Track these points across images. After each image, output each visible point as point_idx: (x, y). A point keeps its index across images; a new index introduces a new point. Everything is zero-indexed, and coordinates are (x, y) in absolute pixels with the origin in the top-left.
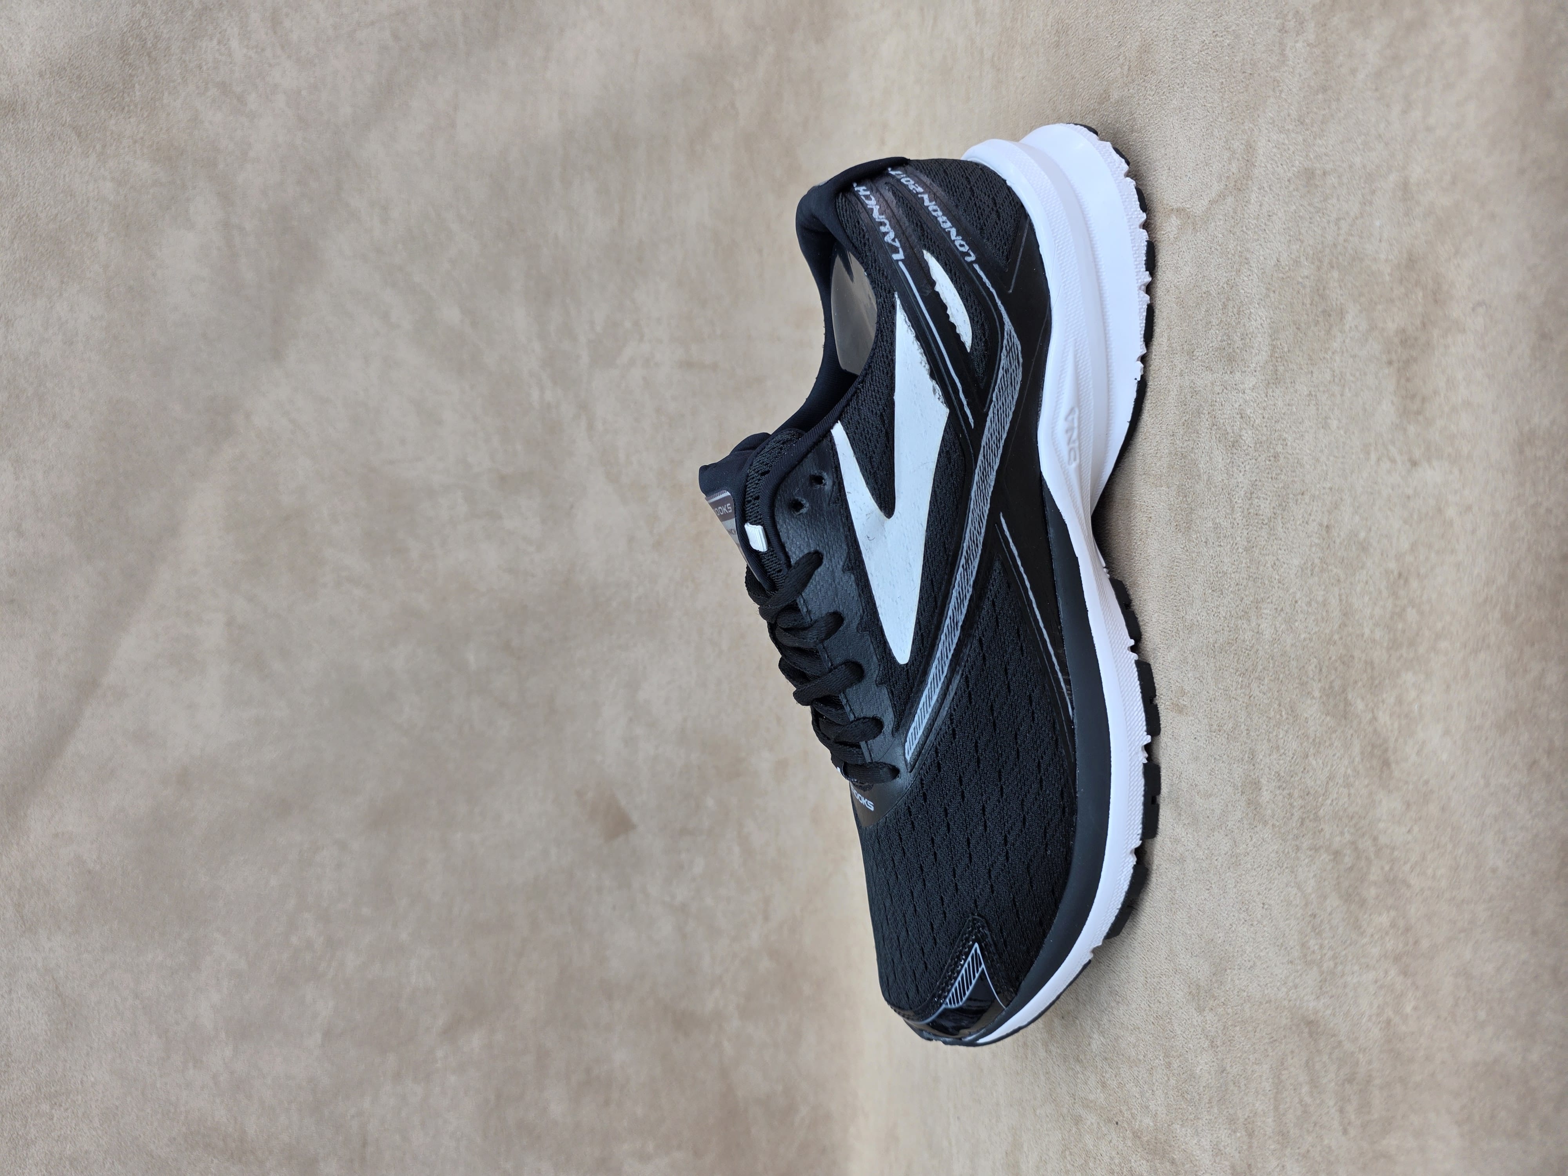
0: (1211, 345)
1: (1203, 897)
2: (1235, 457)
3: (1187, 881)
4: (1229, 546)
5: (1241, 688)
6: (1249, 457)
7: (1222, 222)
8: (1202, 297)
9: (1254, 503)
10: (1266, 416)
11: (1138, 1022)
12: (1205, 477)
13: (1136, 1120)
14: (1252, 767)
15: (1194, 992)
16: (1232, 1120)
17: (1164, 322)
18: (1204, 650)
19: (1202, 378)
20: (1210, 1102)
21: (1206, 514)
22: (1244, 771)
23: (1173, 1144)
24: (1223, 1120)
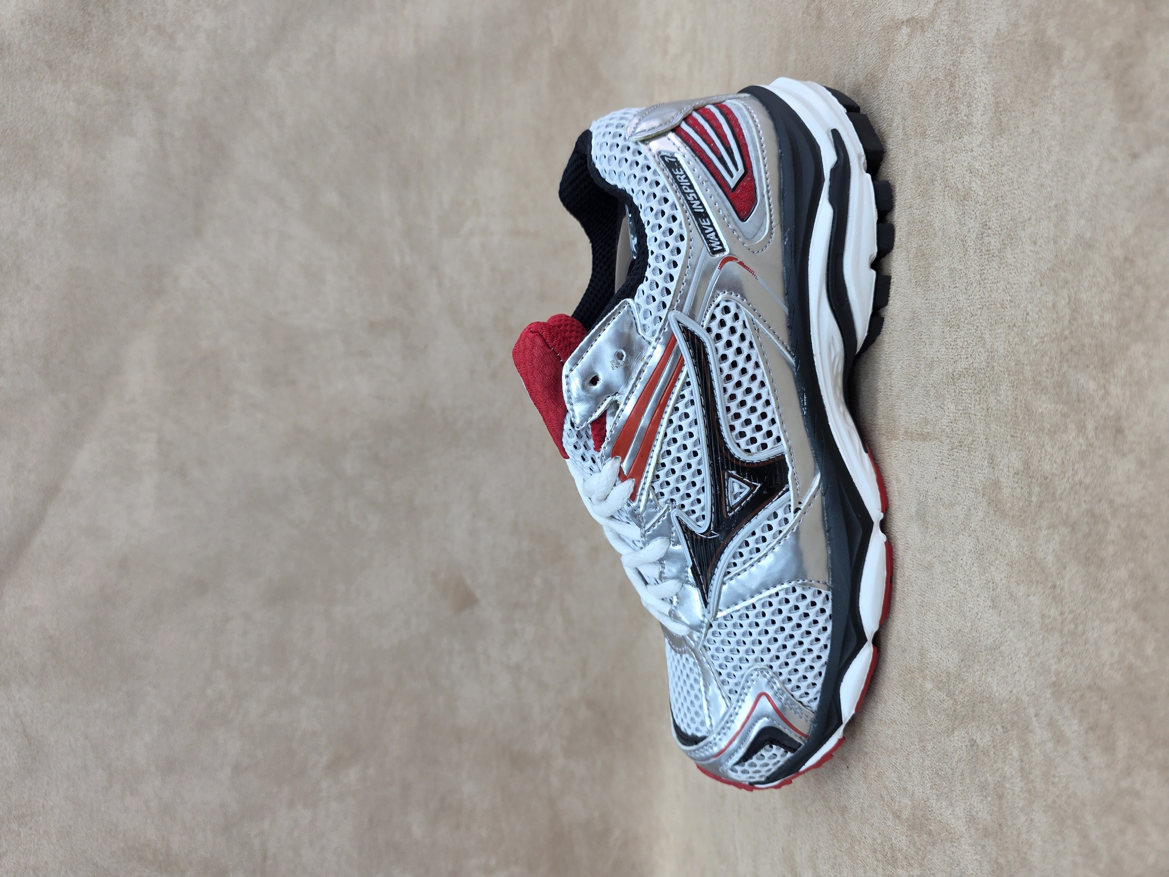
0: (941, 121)
1: (950, 595)
2: (967, 208)
3: (935, 584)
4: (965, 284)
5: (979, 404)
6: (978, 204)
7: (946, 16)
8: (931, 84)
9: (985, 241)
10: (993, 164)
11: (894, 716)
12: (940, 233)
13: (895, 803)
14: (991, 470)
15: (944, 680)
16: (983, 787)
17: (899, 116)
18: (944, 381)
19: (934, 151)
20: (962, 774)
21: (942, 264)
22: (985, 476)
23: (930, 817)
24: (975, 789)
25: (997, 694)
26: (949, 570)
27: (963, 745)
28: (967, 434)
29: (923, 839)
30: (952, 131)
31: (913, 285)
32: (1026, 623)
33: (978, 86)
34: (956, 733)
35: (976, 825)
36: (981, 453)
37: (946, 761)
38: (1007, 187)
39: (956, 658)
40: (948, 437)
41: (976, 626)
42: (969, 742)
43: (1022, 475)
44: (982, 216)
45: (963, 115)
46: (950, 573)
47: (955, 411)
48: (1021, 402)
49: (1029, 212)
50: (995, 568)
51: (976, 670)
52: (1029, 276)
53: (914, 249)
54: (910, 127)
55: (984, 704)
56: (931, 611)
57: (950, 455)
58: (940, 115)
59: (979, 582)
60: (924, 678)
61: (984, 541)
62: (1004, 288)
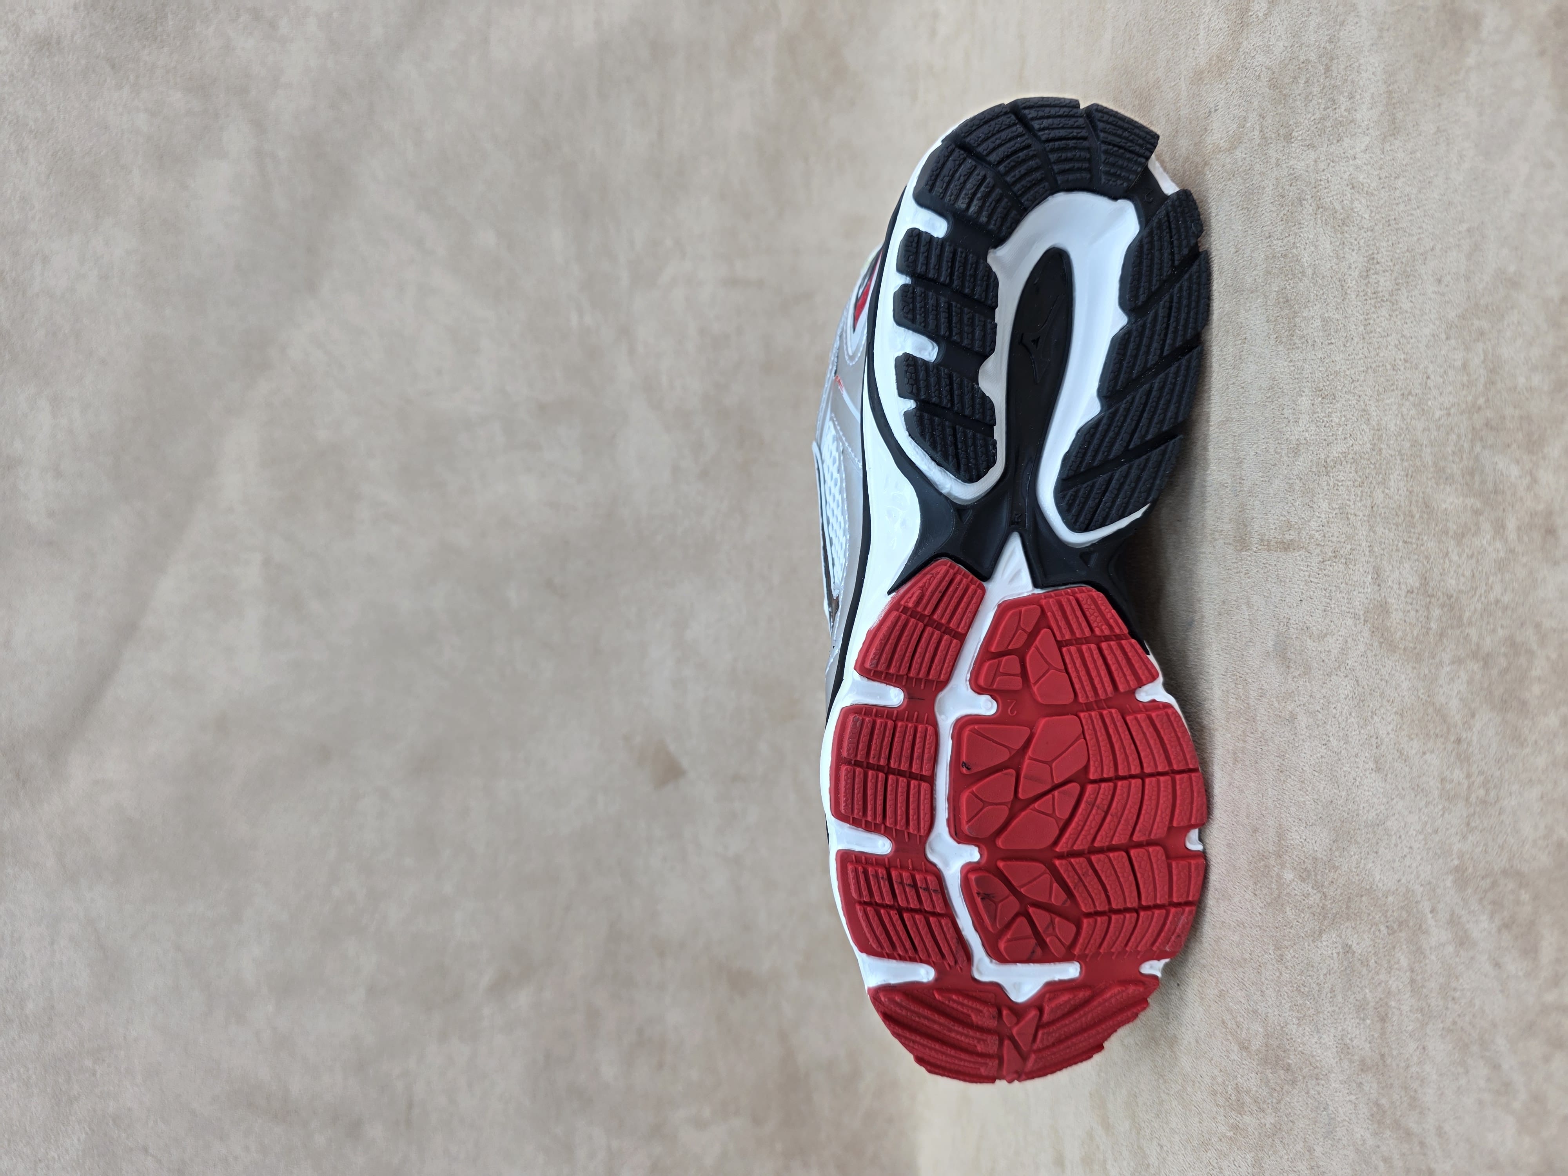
0: (1312, 119)
1: (1318, 755)
2: (1347, 235)
3: (1298, 742)
4: (1343, 339)
5: (1361, 500)
6: (1362, 231)
8: (1299, 68)
9: (1371, 280)
10: (1383, 175)
11: (1241, 916)
12: (1309, 272)
13: (1242, 1030)
14: (1376, 588)
15: (1310, 867)
16: (1361, 1007)
17: (1255, 113)
18: (1314, 469)
19: (1303, 160)
20: (1332, 991)
21: (1312, 314)
22: (1367, 596)
23: (1288, 1047)
24: (1350, 1009)
25: (1380, 885)
26: (1318, 722)
27: (1334, 952)
28: (1343, 540)
29: (1279, 1076)
30: (1327, 132)
31: (1272, 342)
32: (1419, 790)
33: (1363, 70)
34: (1324, 937)
35: (1349, 1056)
36: (1363, 566)
37: (1311, 973)
38: (1402, 207)
39: (1326, 838)
40: (1318, 545)
41: (1354, 795)
42: (1343, 948)
43: (1418, 593)
44: (1368, 246)
45: (1343, 110)
46: (1318, 726)
47: (1328, 510)
48: (1417, 495)
49: (1432, 240)
50: (1380, 718)
51: (1352, 853)
52: (1431, 326)
53: (1274, 293)
54: (1270, 128)
55: (1364, 898)
56: (1292, 777)
57: (1321, 569)
58: (1311, 110)
59: (1358, 738)
60: (1283, 865)
61: (1365, 683)
62: (1397, 342)
